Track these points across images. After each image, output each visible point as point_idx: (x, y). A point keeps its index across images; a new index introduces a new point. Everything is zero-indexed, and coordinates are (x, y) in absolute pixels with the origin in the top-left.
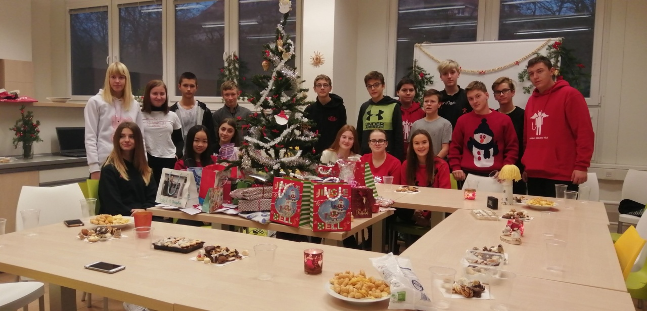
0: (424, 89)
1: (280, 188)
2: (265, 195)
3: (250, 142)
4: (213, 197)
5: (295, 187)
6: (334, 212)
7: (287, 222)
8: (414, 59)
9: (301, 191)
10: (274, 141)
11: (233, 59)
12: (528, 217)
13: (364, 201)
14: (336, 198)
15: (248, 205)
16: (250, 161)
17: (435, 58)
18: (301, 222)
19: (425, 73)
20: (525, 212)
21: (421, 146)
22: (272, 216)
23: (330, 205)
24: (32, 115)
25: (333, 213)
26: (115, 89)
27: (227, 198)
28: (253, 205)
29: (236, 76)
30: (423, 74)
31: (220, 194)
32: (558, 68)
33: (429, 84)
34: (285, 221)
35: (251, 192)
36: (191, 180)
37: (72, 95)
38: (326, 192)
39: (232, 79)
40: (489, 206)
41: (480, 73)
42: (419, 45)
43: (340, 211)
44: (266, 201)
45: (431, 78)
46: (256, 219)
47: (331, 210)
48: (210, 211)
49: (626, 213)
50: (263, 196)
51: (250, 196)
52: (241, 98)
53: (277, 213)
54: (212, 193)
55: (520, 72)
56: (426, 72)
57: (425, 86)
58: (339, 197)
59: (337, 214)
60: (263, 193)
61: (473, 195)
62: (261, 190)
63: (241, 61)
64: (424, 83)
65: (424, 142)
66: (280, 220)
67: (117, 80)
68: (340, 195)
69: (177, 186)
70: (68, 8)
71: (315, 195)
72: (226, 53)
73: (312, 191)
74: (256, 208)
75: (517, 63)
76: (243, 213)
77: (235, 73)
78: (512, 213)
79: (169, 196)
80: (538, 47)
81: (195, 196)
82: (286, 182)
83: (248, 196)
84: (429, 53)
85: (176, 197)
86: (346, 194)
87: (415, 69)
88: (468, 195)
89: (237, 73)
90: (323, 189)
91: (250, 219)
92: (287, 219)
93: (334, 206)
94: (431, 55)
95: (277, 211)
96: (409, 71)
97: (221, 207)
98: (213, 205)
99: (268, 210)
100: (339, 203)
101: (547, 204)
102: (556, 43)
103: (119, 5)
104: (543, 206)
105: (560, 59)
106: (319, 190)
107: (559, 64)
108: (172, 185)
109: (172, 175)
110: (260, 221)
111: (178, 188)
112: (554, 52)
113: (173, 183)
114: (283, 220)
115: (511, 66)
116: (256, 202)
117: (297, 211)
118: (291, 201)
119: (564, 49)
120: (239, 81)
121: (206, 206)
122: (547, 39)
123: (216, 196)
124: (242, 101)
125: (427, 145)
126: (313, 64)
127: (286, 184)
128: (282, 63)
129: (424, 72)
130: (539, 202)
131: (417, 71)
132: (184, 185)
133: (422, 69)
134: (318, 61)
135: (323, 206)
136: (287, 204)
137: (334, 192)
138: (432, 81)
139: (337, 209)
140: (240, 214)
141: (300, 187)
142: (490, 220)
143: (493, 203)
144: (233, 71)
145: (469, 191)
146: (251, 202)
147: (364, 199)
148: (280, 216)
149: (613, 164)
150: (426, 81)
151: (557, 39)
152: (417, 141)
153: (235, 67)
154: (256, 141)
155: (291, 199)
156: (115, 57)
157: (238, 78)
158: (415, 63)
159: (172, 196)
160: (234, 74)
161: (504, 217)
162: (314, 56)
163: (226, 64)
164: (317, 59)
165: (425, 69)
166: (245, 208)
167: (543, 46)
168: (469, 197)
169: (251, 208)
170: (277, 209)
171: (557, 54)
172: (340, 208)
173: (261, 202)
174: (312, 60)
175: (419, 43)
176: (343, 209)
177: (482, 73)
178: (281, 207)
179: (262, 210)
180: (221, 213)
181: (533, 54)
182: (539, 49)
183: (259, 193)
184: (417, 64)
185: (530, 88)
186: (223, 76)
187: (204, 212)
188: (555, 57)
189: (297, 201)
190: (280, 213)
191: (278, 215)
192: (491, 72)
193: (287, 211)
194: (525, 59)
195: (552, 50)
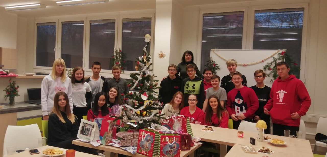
0: (215, 72)
1: (143, 135)
2: (134, 137)
3: (128, 108)
4: (107, 137)
5: (151, 135)
6: (171, 150)
7: (146, 154)
8: (210, 57)
9: (154, 138)
10: (140, 108)
11: (119, 52)
12: (271, 151)
13: (187, 141)
14: (173, 143)
15: (125, 143)
16: (127, 118)
17: (221, 57)
18: (153, 154)
20: (270, 148)
21: (214, 103)
22: (138, 149)
23: (169, 147)
24: (15, 83)
25: (170, 151)
26: (58, 72)
27: (114, 136)
28: (128, 143)
29: (120, 60)
30: (215, 64)
31: (111, 135)
33: (218, 69)
34: (145, 153)
35: (127, 135)
36: (96, 127)
37: (36, 66)
38: (167, 140)
39: (118, 61)
40: (250, 143)
41: (244, 65)
42: (213, 50)
43: (174, 150)
44: (135, 141)
45: (219, 66)
46: (129, 151)
47: (170, 149)
48: (105, 144)
49: (319, 141)
50: (133, 138)
51: (127, 138)
52: (122, 71)
53: (140, 148)
54: (107, 134)
55: (264, 66)
56: (216, 63)
57: (216, 70)
58: (174, 142)
59: (173, 151)
60: (134, 136)
61: (242, 135)
62: (132, 134)
63: (123, 53)
64: (215, 69)
65: (215, 102)
66: (142, 152)
67: (60, 67)
68: (174, 141)
69: (88, 130)
70: (36, 23)
71: (161, 141)
72: (115, 49)
73: (160, 138)
74: (129, 144)
75: (263, 61)
76: (122, 146)
77: (120, 59)
78: (263, 149)
79: (84, 135)
80: (273, 54)
81: (98, 135)
82: (146, 132)
83: (126, 138)
84: (218, 54)
85: (88, 136)
86: (178, 140)
87: (211, 61)
88: (239, 135)
89: (121, 59)
90: (166, 137)
91: (126, 151)
92: (146, 152)
93: (171, 147)
94: (219, 55)
95: (141, 147)
96: (208, 63)
97: (111, 142)
98: (107, 141)
99: (136, 145)
100: (174, 146)
101: (280, 143)
102: (283, 52)
103: (62, 22)
104: (279, 144)
106: (164, 138)
109: (86, 123)
110: (132, 152)
111: (89, 131)
112: (282, 57)
113: (87, 128)
114: (144, 152)
115: (260, 62)
116: (130, 141)
117: (151, 148)
118: (148, 142)
119: (286, 55)
120: (121, 62)
121: (103, 141)
122: (278, 50)
123: (108, 136)
124: (123, 73)
125: (217, 103)
126: (159, 57)
127: (146, 133)
128: (146, 68)
129: (215, 63)
130: (276, 141)
131: (212, 63)
132: (92, 130)
133: (215, 62)
134: (162, 56)
135: (165, 147)
136: (146, 144)
137: (171, 140)
139: (173, 149)
140: (121, 147)
141: (153, 135)
142: (252, 153)
143: (253, 142)
144: (118, 57)
145: (240, 133)
146: (127, 141)
147: (187, 140)
148: (142, 150)
149: (312, 114)
150: (216, 68)
151: (283, 50)
152: (212, 101)
153: (120, 55)
154: (131, 108)
156: (59, 48)
158: (211, 59)
159: (86, 135)
161: (259, 151)
162: (160, 53)
163: (115, 54)
164: (161, 55)
165: (216, 62)
166: (124, 144)
167: (276, 53)
168: (240, 136)
169: (127, 144)
170: (140, 146)
171: (283, 58)
172: (174, 148)
173: (132, 141)
174: (159, 55)
175: (213, 49)
176: (176, 149)
177: (245, 65)
178: (143, 145)
179: (133, 145)
180: (111, 145)
181: (271, 57)
182: (274, 55)
183: (131, 136)
184: (212, 59)
185: (270, 74)
186: (114, 60)
187: (102, 145)
188: (282, 59)
189: (151, 143)
190: (142, 149)
191: (141, 149)
192: (249, 65)
193: (146, 148)
194: (267, 59)
195: (281, 55)
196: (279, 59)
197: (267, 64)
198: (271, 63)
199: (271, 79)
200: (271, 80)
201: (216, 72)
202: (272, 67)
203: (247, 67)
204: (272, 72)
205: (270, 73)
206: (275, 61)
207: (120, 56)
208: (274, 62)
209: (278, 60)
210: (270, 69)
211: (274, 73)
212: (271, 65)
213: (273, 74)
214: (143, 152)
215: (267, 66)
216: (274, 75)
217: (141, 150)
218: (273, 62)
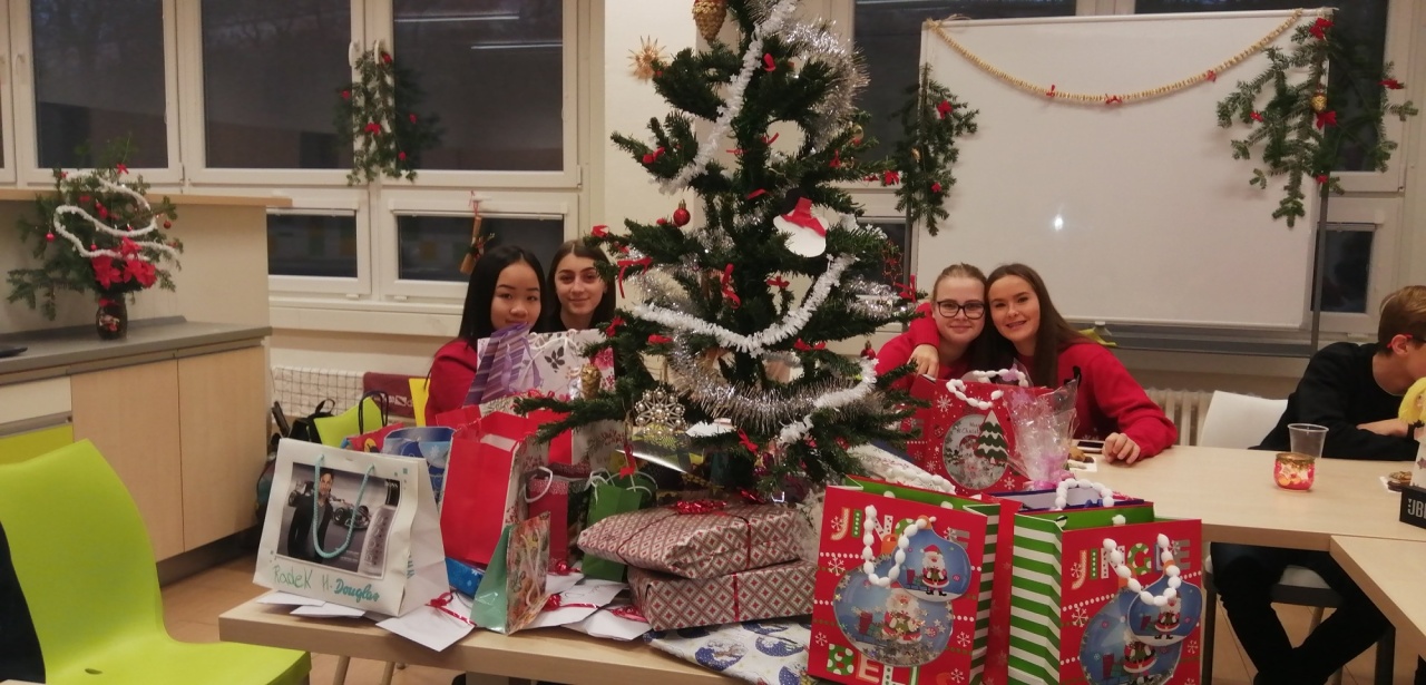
0: (950, 147)
2: (755, 551)
3: (671, 330)
4: (518, 562)
5: (944, 534)
6: (1139, 646)
8: (922, 63)
11: (377, 62)
15: (690, 602)
16: (678, 408)
17: (983, 60)
19: (955, 103)
21: (1014, 309)
22: (817, 651)
23: (1126, 619)
25: (1133, 653)
28: (712, 599)
29: (388, 110)
30: (950, 104)
32: (1322, 91)
33: (965, 131)
34: (888, 682)
35: (703, 543)
36: (421, 495)
39: (374, 119)
40: (1407, 517)
42: (937, 23)
43: (1164, 641)
44: (765, 581)
45: (970, 115)
46: (745, 670)
47: (1129, 638)
48: (508, 626)
50: (749, 559)
51: (701, 563)
52: (405, 173)
53: (843, 643)
54: (515, 544)
55: (1223, 100)
56: (955, 98)
57: (953, 139)
59: (1148, 653)
60: (749, 546)
62: (738, 533)
63: (403, 69)
64: (950, 129)
66: (862, 675)
69: (354, 520)
71: (1069, 579)
72: (356, 46)
74: (723, 609)
75: (1212, 76)
76: (660, 634)
77: (385, 102)
79: (318, 559)
80: (1265, 34)
81: (434, 555)
83: (693, 564)
84: (966, 48)
85: (353, 567)
87: (924, 91)
89: (391, 102)
90: (1101, 546)
92: (904, 676)
93: (1143, 620)
94: (971, 52)
95: (848, 636)
96: (909, 97)
97: (553, 604)
98: (517, 595)
100: (1165, 608)
102: (1320, 22)
105: (1326, 65)
106: (1084, 554)
107: (1324, 80)
108: (328, 512)
109: (324, 471)
111: (360, 529)
112: (1314, 48)
113: (335, 504)
114: (882, 675)
115: (1195, 84)
116: (722, 587)
117: (953, 641)
118: (922, 594)
120: (396, 123)
121: (492, 600)
122: (1293, 11)
123: (526, 556)
124: (408, 182)
126: (635, 73)
129: (950, 100)
131: (931, 96)
132: (386, 518)
133: (947, 90)
134: (650, 66)
136: (900, 608)
137: (1140, 559)
138: (975, 125)
139: (1151, 631)
140: (657, 642)
141: (968, 534)
144: (377, 95)
146: (701, 589)
148: (864, 659)
150: (955, 123)
151: (1321, 10)
153: (384, 85)
155: (920, 587)
156: (20, 57)
157: (394, 117)
158: (925, 74)
159: (332, 562)
160: (381, 106)
162: (639, 50)
163: (357, 78)
165: (953, 92)
166: (679, 614)
167: (1282, 31)
169: (702, 612)
170: (842, 626)
171: (1317, 54)
172: (1166, 630)
173: (744, 584)
174: (634, 61)
175: (935, 20)
176: (1176, 633)
177: (1113, 103)
178: (866, 620)
179: (750, 618)
180: (561, 631)
181: (1256, 50)
182: (1271, 39)
183: (733, 550)
184: (929, 77)
185: (1250, 144)
186: (352, 109)
187: (485, 629)
188: (1314, 60)
189: (952, 596)
190: (860, 646)
191: (849, 652)
192: (1138, 101)
193: (901, 640)
194: (1232, 65)
195: (1308, 41)
196: (1299, 62)
197: (1239, 91)
198: (1258, 85)
199: (1256, 171)
200: (1254, 176)
201: (955, 146)
202: (1260, 106)
203: (1126, 114)
204: (1260, 134)
205: (1254, 139)
206: (1277, 74)
207: (384, 88)
208: (1273, 80)
209: (1292, 67)
210: (1248, 117)
211: (1272, 136)
212: (1253, 93)
213: (1266, 141)
214: (868, 672)
215: (1235, 99)
216: (1272, 148)
217: (855, 660)
218: (1269, 75)
